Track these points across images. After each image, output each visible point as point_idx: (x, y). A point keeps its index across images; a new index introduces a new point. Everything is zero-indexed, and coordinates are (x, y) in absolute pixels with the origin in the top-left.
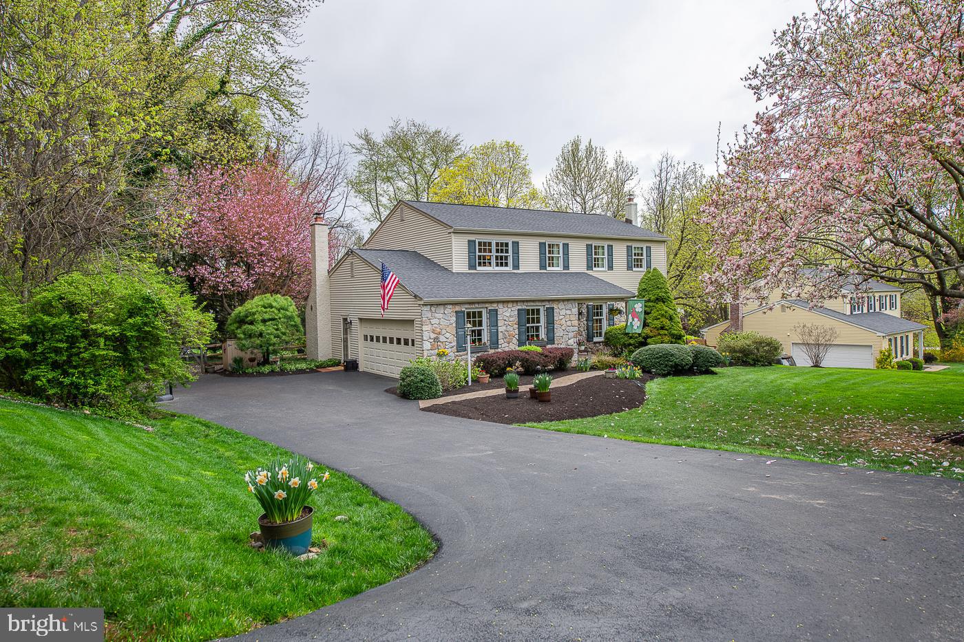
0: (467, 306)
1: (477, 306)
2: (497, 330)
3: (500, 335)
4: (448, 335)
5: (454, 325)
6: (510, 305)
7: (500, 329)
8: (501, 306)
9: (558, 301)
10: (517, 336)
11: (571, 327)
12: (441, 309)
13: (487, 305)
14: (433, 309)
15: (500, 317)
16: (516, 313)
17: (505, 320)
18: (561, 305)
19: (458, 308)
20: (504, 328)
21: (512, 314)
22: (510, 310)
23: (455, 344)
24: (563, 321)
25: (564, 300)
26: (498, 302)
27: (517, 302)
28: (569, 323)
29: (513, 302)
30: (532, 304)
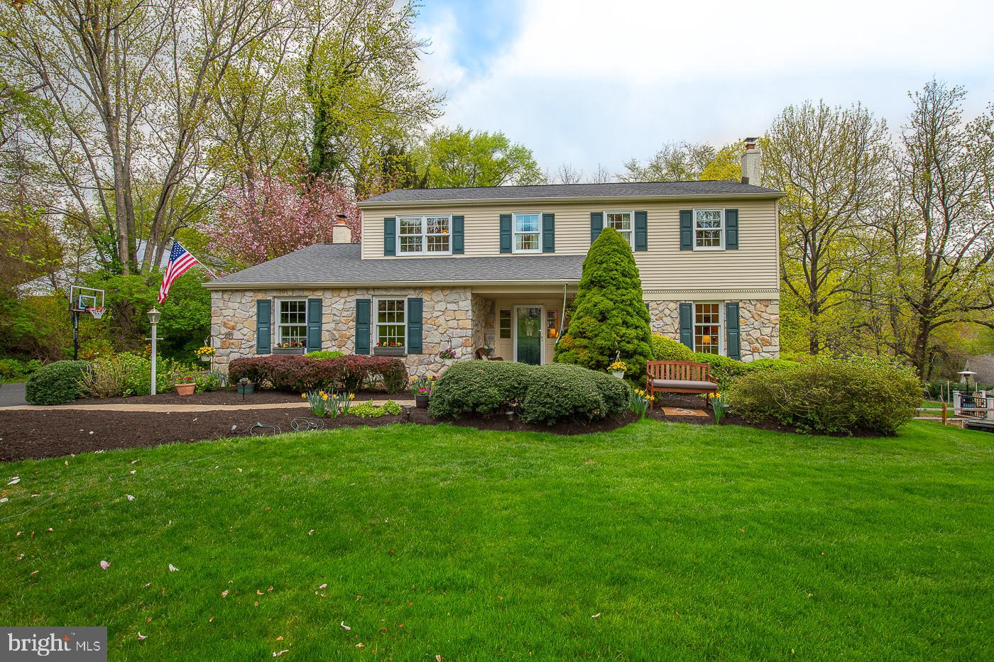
0: (275, 294)
1: (290, 293)
2: (320, 327)
3: (325, 336)
4: (245, 331)
5: (255, 318)
6: (344, 294)
7: (324, 327)
8: (328, 294)
9: (433, 288)
10: (353, 339)
11: (459, 330)
12: (238, 297)
13: (306, 293)
14: (226, 296)
15: (324, 310)
16: (354, 305)
17: (334, 315)
18: (438, 296)
19: (261, 296)
20: (333, 325)
21: (348, 306)
22: (343, 301)
23: (255, 342)
24: (441, 320)
25: (443, 288)
26: (325, 289)
27: (356, 289)
28: (453, 324)
29: (349, 289)
30: (385, 293)
